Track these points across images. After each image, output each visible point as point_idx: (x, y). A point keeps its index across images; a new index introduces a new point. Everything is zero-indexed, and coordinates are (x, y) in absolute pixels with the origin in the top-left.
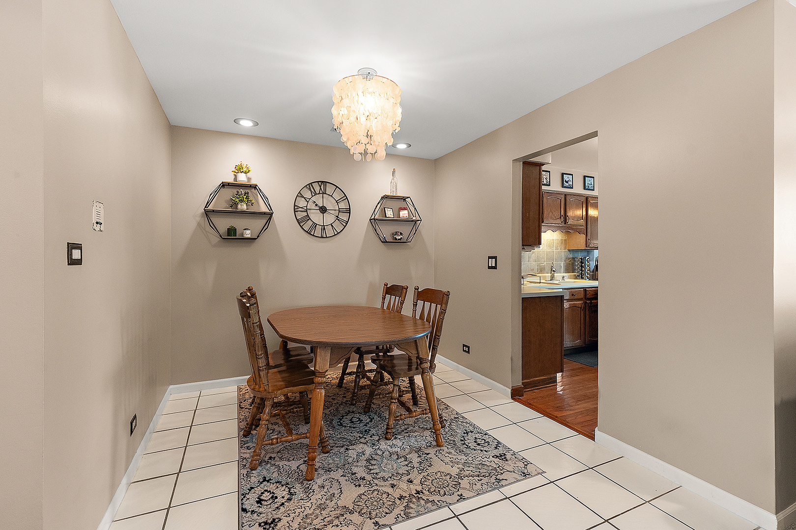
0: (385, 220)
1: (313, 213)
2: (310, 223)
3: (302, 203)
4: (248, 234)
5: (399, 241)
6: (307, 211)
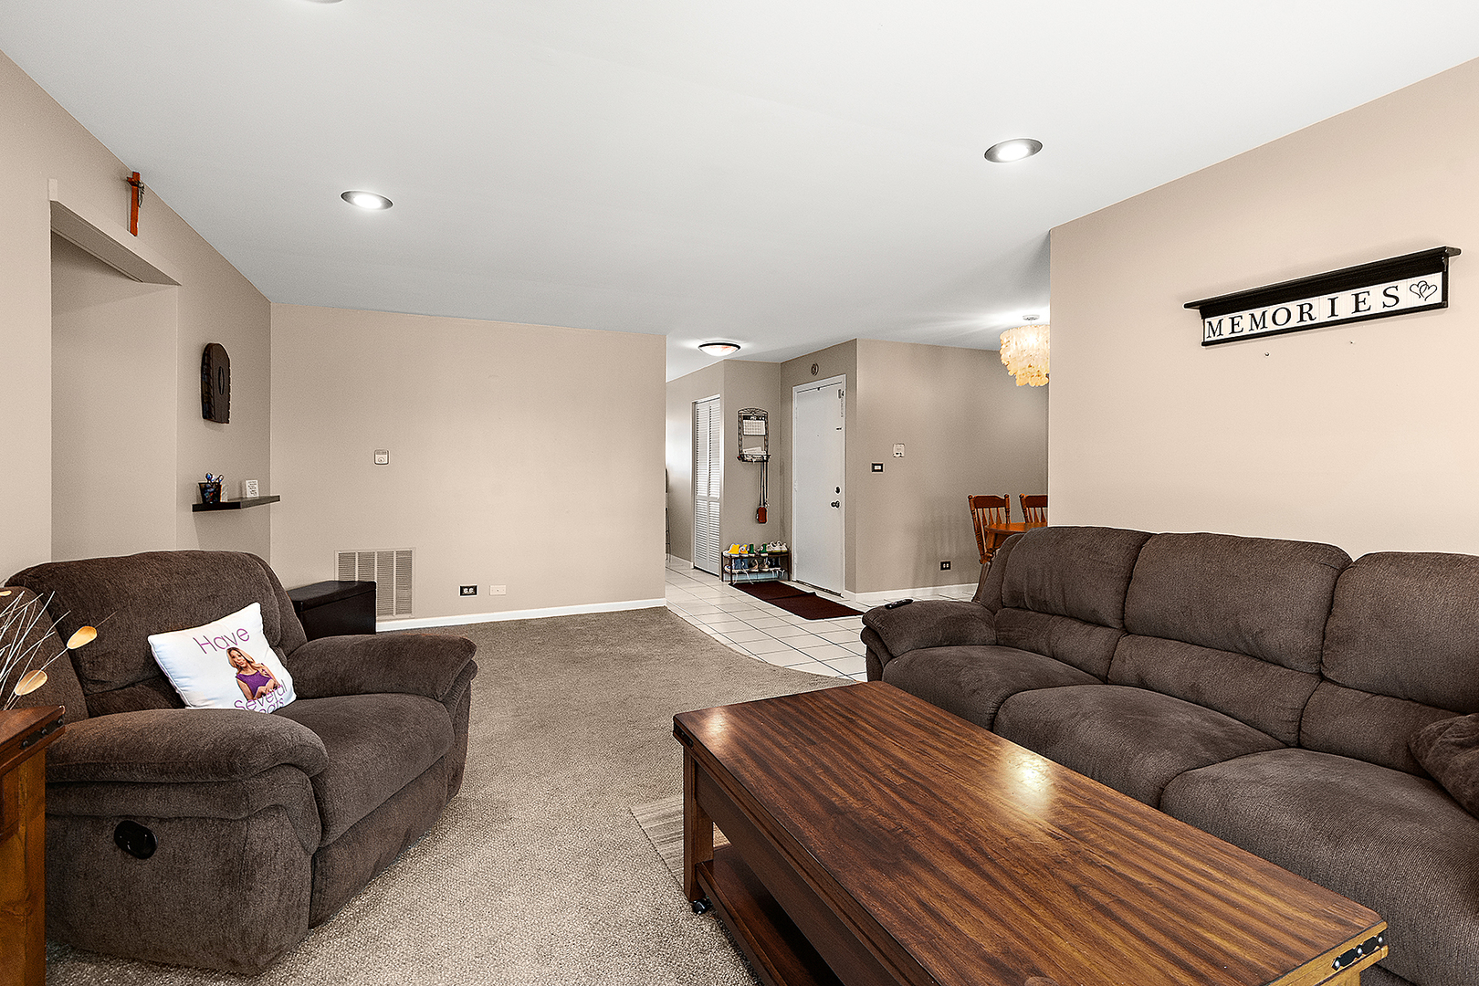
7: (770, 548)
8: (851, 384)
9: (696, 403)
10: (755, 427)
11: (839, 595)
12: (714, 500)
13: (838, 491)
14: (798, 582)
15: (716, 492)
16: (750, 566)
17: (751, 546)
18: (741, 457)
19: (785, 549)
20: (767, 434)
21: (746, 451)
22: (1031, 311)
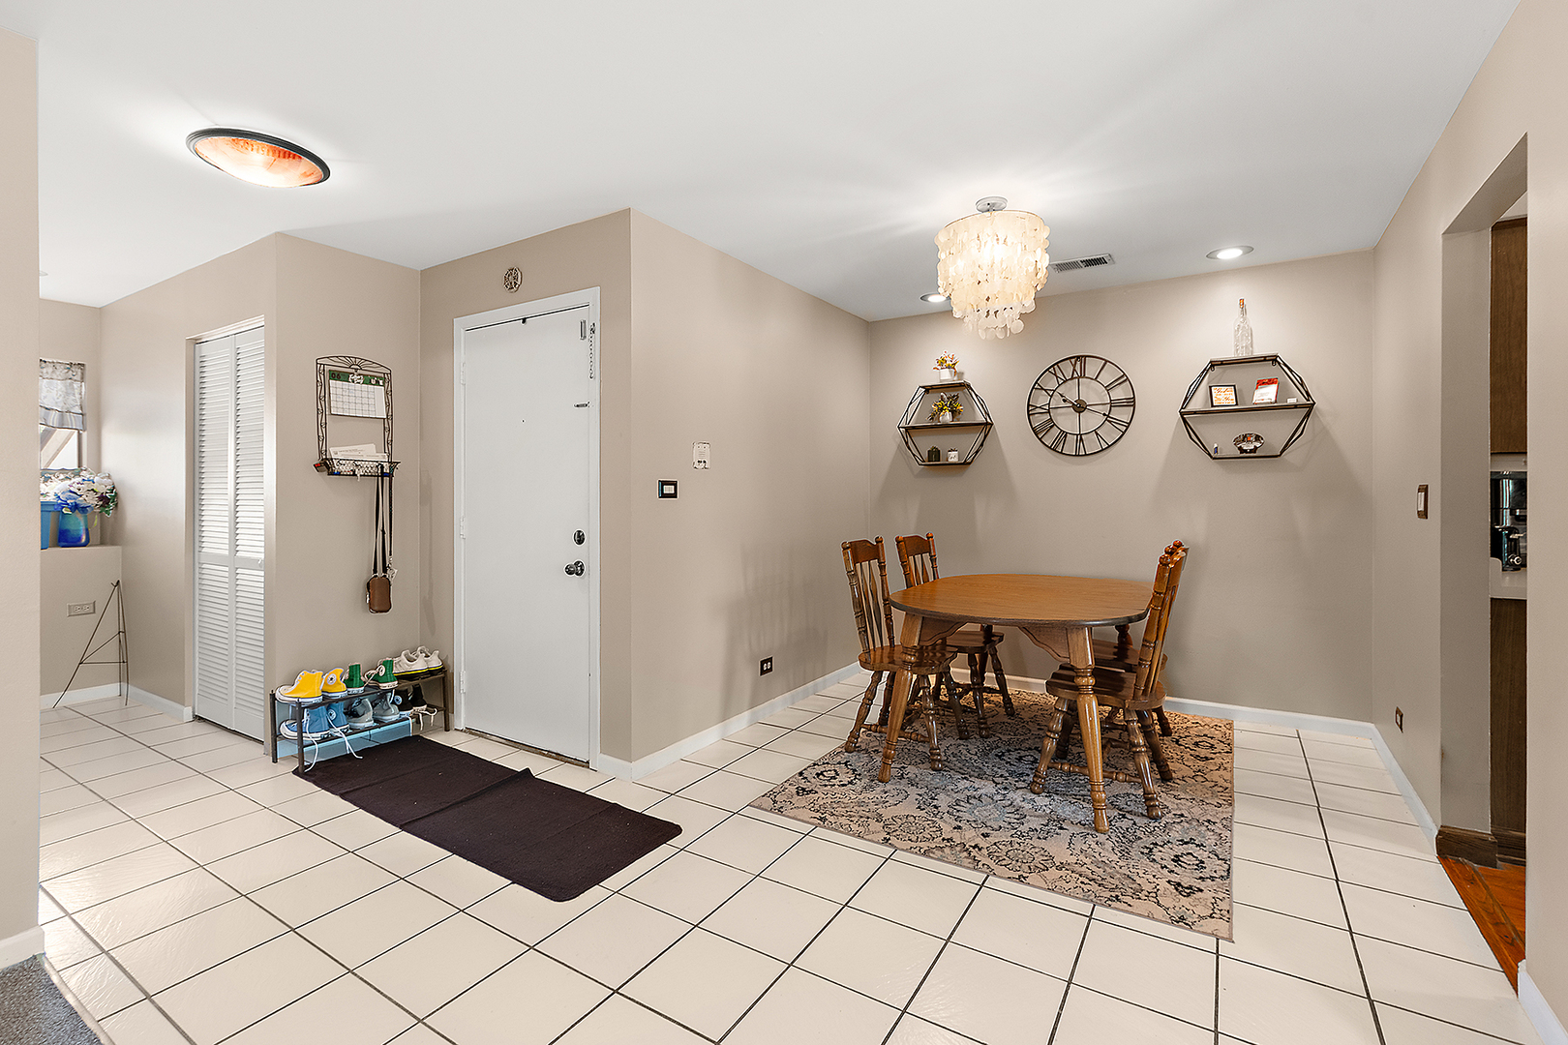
0: (1212, 412)
1: (1061, 414)
2: (1055, 432)
3: (1042, 400)
4: (953, 457)
5: (1252, 455)
6: (1049, 412)
7: (403, 666)
8: (616, 309)
9: (197, 342)
10: (357, 399)
11: (586, 764)
12: (250, 564)
13: (580, 539)
14: (469, 731)
15: (254, 544)
16: (352, 714)
17: (354, 670)
18: (325, 465)
19: (435, 663)
20: (390, 417)
21: (336, 452)
22: (989, 187)
